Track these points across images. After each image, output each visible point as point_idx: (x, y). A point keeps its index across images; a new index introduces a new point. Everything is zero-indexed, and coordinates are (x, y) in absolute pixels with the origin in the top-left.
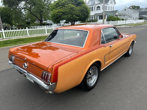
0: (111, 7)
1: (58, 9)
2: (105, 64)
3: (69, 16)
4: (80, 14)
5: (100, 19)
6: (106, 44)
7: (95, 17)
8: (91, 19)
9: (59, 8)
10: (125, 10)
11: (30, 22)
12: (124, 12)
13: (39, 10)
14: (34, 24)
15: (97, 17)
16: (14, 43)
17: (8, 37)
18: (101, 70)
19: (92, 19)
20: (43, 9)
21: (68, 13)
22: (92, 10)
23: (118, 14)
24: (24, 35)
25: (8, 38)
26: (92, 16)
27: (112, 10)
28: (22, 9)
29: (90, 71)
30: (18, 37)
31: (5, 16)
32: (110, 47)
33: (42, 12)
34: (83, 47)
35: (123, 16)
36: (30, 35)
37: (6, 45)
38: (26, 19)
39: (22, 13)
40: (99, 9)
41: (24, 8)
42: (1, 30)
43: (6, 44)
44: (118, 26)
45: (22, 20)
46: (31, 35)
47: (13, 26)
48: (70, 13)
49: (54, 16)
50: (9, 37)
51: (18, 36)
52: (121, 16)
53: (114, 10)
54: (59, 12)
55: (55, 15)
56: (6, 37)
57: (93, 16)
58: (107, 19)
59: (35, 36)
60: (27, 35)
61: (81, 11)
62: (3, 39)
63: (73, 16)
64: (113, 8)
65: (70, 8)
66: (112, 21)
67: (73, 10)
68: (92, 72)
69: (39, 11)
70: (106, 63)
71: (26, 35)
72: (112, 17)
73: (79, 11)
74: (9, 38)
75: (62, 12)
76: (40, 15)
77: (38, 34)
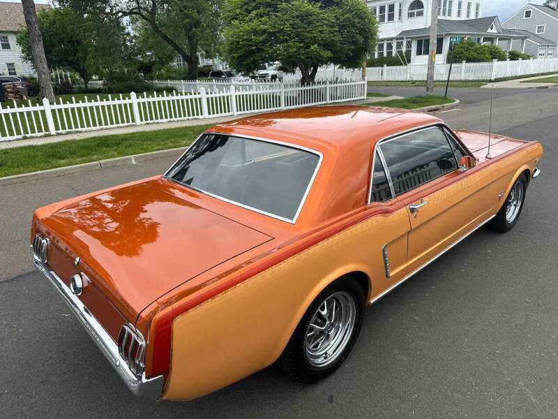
0: (469, 5)
1: (250, 20)
2: (387, 276)
3: (293, 47)
4: (337, 38)
5: (419, 53)
6: (392, 201)
7: (399, 45)
8: (385, 55)
9: (257, 15)
10: (528, 14)
11: (154, 63)
12: (524, 25)
13: (186, 16)
14: (168, 71)
15: (409, 45)
16: (83, 156)
17: (64, 128)
18: (372, 301)
19: (389, 53)
20: (199, 12)
21: (289, 35)
22: (391, 18)
23: (494, 31)
24: (123, 122)
25: (64, 131)
26: (388, 39)
27: (472, 17)
28: (121, 16)
29: (323, 309)
30: (102, 129)
31: (61, 41)
32: (412, 210)
33: (197, 24)
34: (294, 222)
35: (515, 38)
36: (144, 122)
37: (54, 161)
38: (137, 54)
39: (124, 28)
40: (420, 14)
41: (131, 13)
42: (41, 104)
43: (53, 156)
44: (490, 81)
45: (122, 58)
46: (146, 119)
47: (94, 77)
48: (298, 36)
49: (234, 47)
50: (70, 127)
51: (101, 124)
52: (508, 39)
53: (480, 16)
54: (255, 32)
55: (238, 42)
56: (57, 128)
57: (392, 39)
58: (449, 54)
59: (163, 124)
60: (133, 121)
61: (342, 27)
62: (46, 136)
63: (308, 47)
64: (478, 6)
65: (298, 17)
66: (469, 60)
67: (310, 23)
68: (330, 312)
69: (187, 21)
70: (391, 274)
71: (128, 121)
72: (472, 44)
73: (332, 26)
74: (67, 133)
75: (264, 31)
76: (190, 38)
77: (174, 119)
